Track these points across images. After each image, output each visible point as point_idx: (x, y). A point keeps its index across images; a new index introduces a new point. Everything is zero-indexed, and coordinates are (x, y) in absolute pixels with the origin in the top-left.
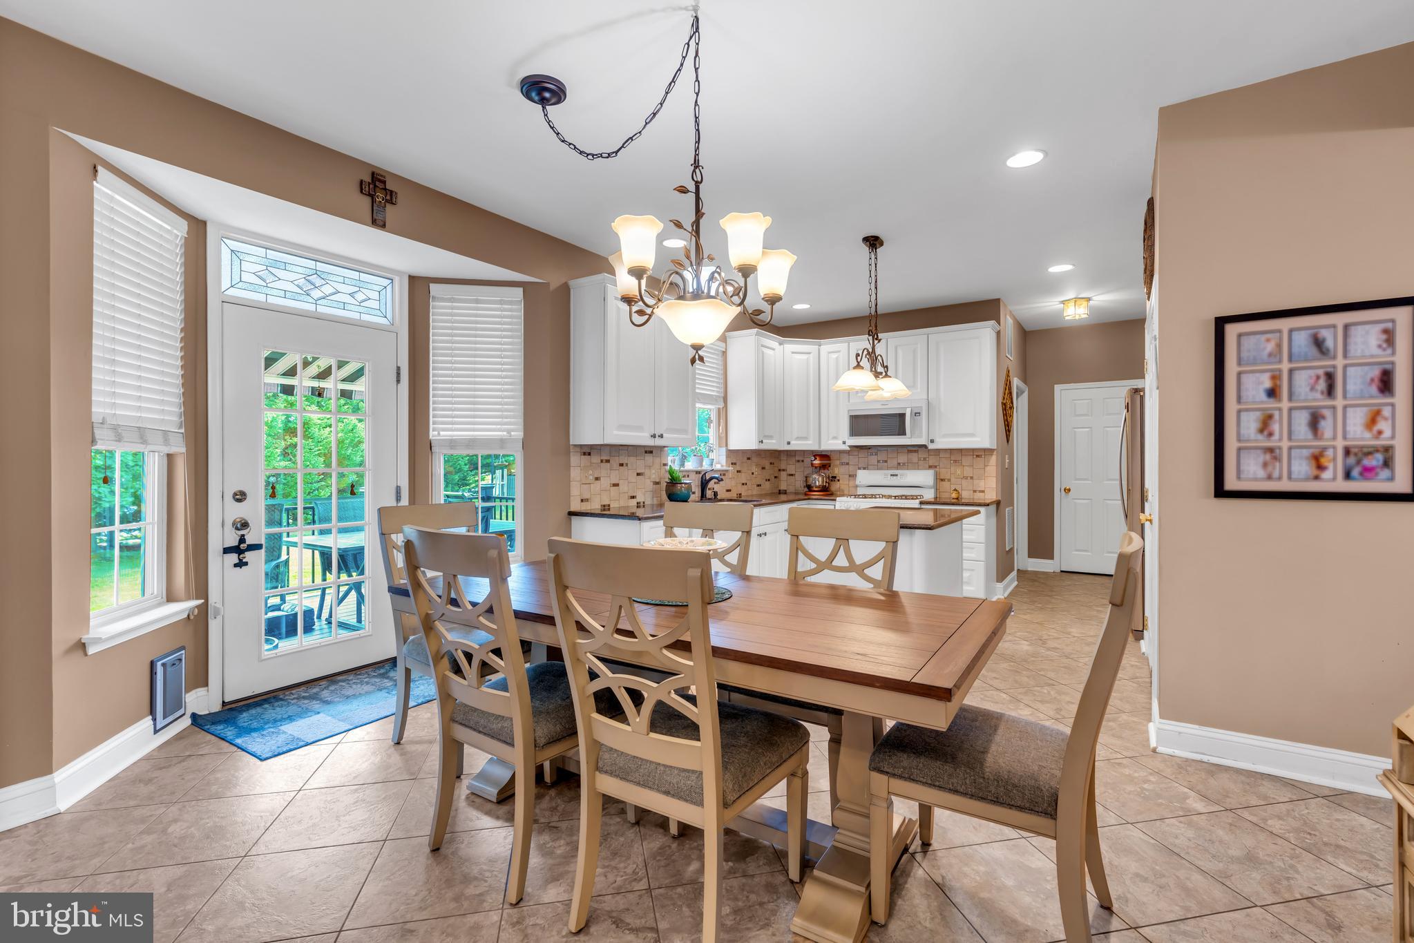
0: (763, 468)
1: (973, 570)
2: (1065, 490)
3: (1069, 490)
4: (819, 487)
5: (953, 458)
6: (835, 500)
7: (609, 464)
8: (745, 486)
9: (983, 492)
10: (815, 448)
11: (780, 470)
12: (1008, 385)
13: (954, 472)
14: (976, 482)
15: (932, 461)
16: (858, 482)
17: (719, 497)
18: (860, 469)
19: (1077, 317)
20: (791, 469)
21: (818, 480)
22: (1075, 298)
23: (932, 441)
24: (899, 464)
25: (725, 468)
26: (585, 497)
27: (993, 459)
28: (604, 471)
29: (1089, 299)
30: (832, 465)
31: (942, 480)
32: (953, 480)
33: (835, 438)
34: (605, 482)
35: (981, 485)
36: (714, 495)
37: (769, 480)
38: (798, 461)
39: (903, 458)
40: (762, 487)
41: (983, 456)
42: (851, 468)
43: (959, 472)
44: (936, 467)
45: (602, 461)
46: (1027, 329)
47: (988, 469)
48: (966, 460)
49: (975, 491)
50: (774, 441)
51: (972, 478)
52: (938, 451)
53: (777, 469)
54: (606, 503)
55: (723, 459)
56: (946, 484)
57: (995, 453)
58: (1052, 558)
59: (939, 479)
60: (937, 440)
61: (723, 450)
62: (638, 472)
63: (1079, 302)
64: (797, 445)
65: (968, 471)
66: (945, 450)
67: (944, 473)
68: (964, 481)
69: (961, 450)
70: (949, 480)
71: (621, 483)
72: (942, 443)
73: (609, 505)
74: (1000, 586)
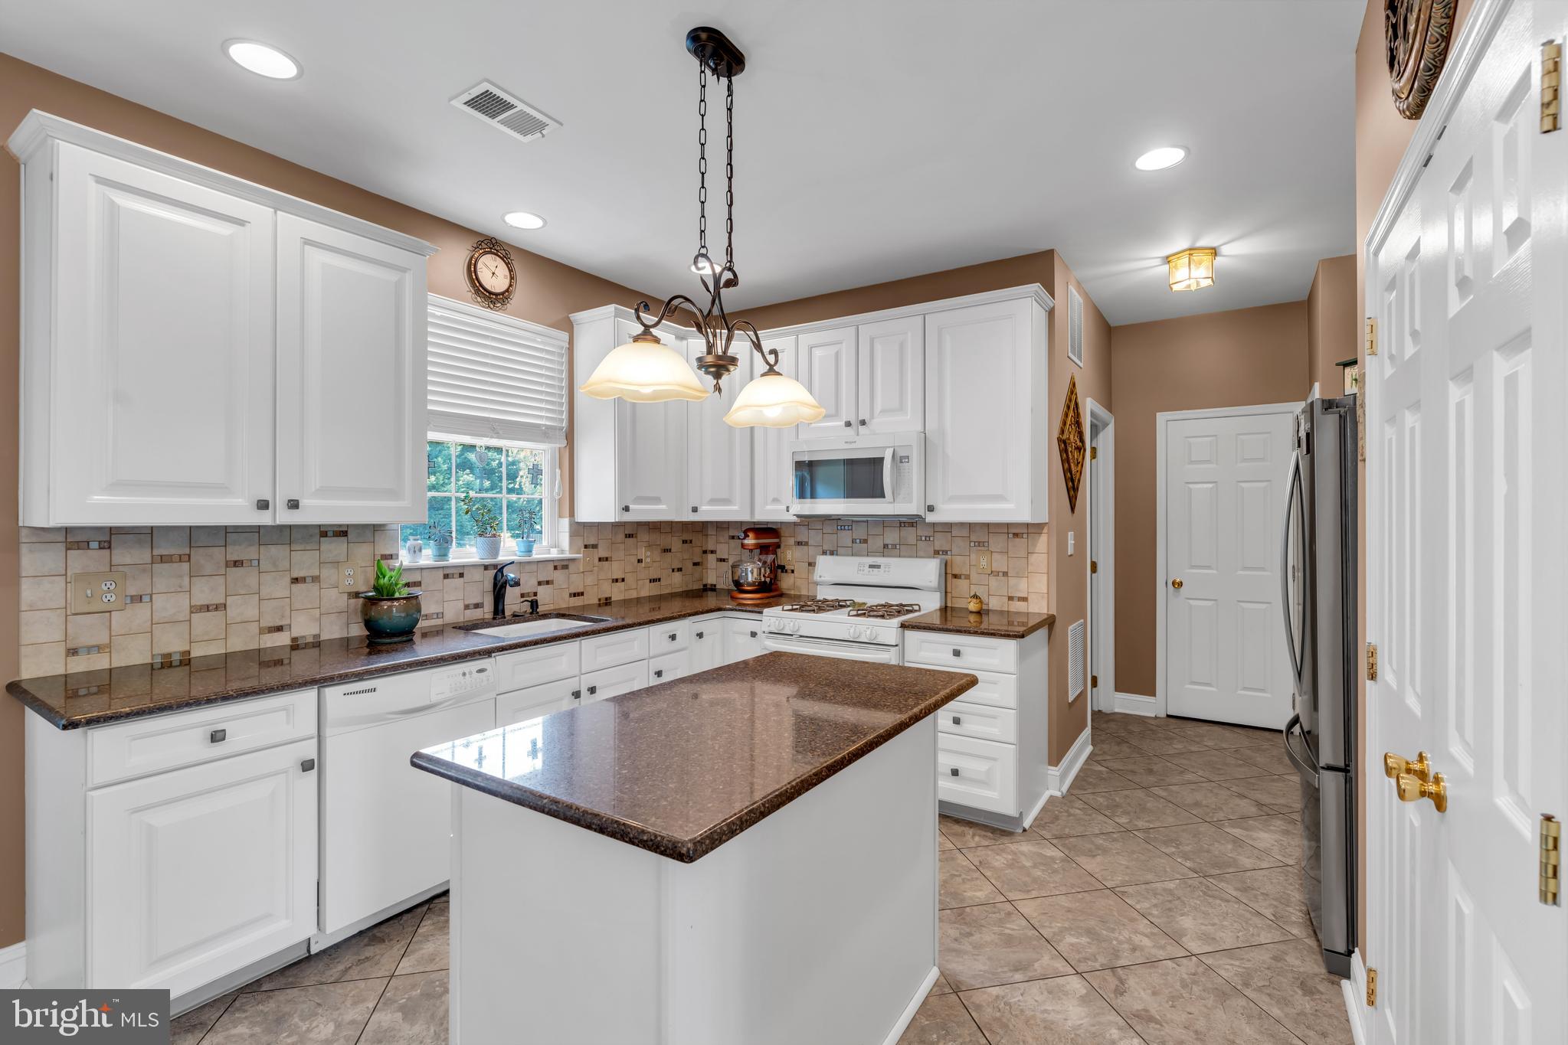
0: (667, 550)
1: (994, 759)
2: (1174, 583)
3: (1181, 584)
4: (753, 584)
5: (973, 538)
6: (761, 613)
7: (185, 565)
8: (620, 584)
9: (1025, 599)
10: (745, 517)
11: (705, 552)
12: (1072, 408)
13: (974, 562)
14: (1012, 581)
15: (940, 542)
16: (816, 578)
17: (541, 609)
18: (824, 553)
19: (1194, 287)
20: (723, 551)
21: (751, 572)
22: (1190, 249)
23: (931, 509)
24: (885, 546)
25: (567, 555)
27: (1042, 542)
29: (1215, 252)
30: (782, 546)
31: (955, 576)
32: (974, 576)
33: (776, 500)
35: (1021, 587)
36: (532, 607)
37: (680, 570)
38: (733, 537)
39: (892, 537)
40: (663, 582)
41: (1025, 536)
42: (811, 550)
43: (984, 562)
44: (945, 552)
46: (1113, 323)
47: (1033, 558)
48: (997, 543)
49: (1011, 598)
50: (664, 507)
51: (1005, 574)
52: (948, 527)
53: (698, 550)
55: (565, 540)
56: (962, 584)
57: (1045, 530)
58: (1152, 692)
59: (949, 575)
60: (940, 506)
61: (565, 523)
62: (295, 575)
63: (1196, 257)
64: (709, 513)
65: (1000, 563)
66: (962, 525)
67: (959, 564)
68: (993, 582)
69: (987, 526)
70: (968, 577)
71: (230, 601)
72: (947, 513)
74: (1054, 772)
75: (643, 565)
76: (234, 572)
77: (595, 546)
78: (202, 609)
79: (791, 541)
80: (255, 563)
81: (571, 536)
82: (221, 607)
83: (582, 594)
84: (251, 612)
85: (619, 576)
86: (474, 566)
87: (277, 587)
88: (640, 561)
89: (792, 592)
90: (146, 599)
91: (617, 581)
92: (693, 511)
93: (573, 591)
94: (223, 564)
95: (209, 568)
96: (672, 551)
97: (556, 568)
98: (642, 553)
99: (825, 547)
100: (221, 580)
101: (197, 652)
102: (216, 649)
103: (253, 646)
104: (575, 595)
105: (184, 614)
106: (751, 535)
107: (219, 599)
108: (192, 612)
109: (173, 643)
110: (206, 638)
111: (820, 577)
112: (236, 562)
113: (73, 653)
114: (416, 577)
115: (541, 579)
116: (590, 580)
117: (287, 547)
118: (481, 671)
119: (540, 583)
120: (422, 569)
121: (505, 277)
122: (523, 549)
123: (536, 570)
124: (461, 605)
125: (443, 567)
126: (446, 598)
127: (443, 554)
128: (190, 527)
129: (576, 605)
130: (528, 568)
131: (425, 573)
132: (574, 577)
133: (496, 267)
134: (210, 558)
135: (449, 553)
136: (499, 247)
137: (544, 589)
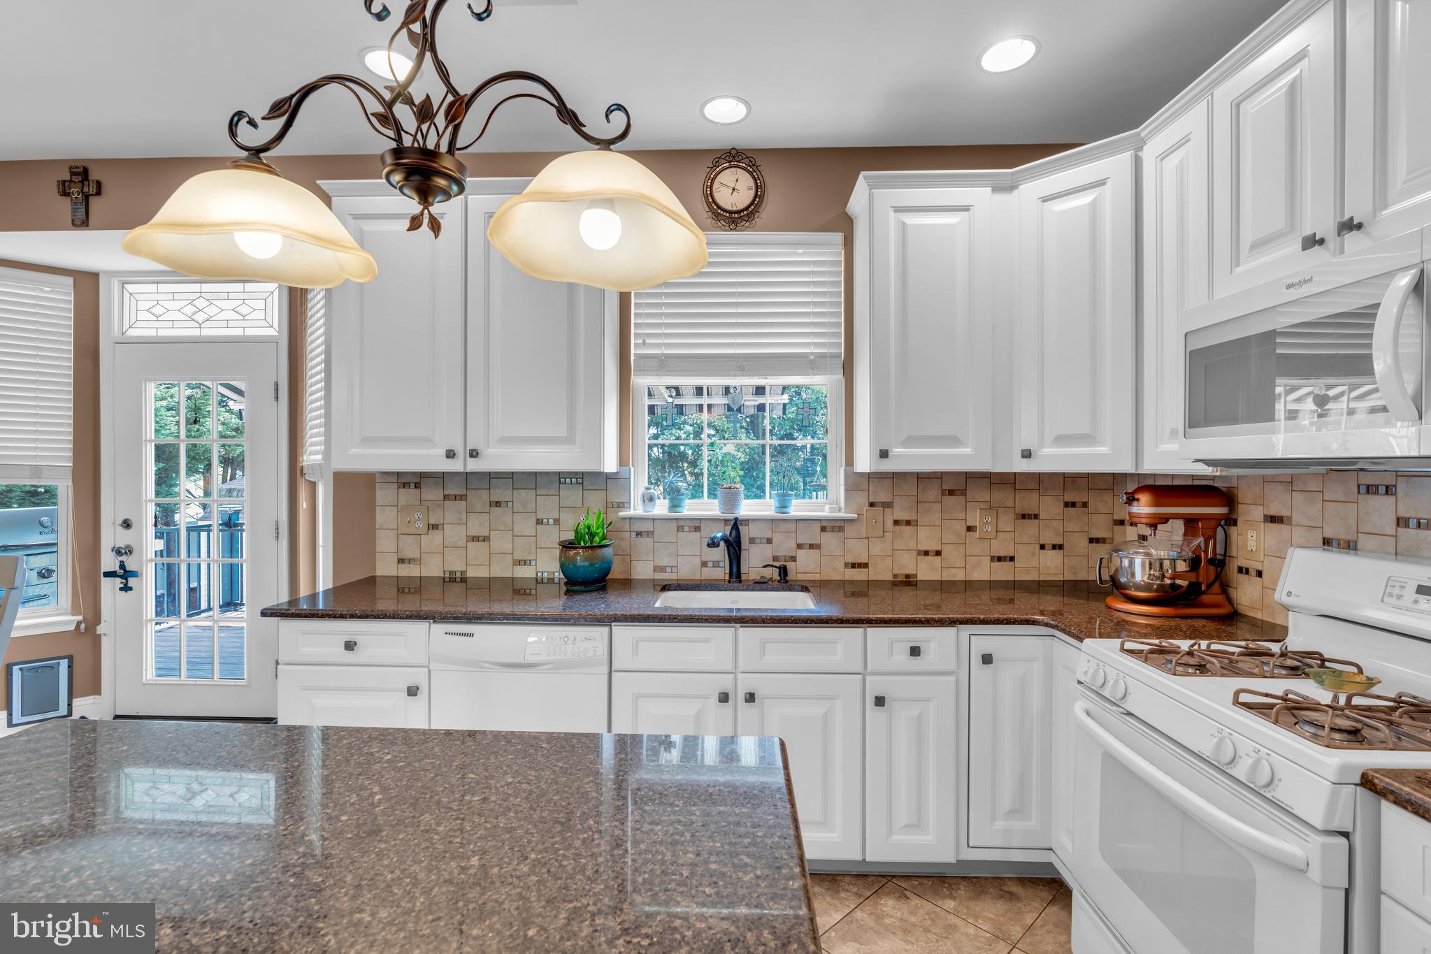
0: (1029, 516)
8: (933, 559)
10: (1123, 466)
17: (791, 578)
21: (1145, 565)
25: (843, 515)
36: (781, 574)
37: (1058, 547)
40: (1021, 563)
45: (446, 497)
55: (840, 495)
71: (494, 535)
73: (463, 573)
75: (977, 534)
76: (494, 509)
77: (887, 505)
78: (475, 539)
79: (1258, 513)
80: (510, 504)
81: (846, 490)
82: (486, 539)
83: (866, 565)
84: (508, 547)
85: (933, 547)
86: (714, 520)
87: (526, 526)
88: (969, 529)
89: (1259, 615)
90: (440, 527)
91: (926, 553)
92: (1023, 457)
93: (851, 560)
94: (488, 505)
95: (478, 507)
96: (1041, 517)
97: (823, 529)
98: (974, 518)
99: (1329, 533)
100: (486, 516)
101: (471, 573)
102: (482, 573)
103: (508, 574)
104: (853, 566)
105: (462, 543)
106: (1144, 498)
107: (485, 533)
108: (467, 541)
109: (457, 566)
110: (477, 563)
111: (1289, 594)
112: (497, 502)
113: (401, 561)
114: (648, 527)
115: (801, 541)
116: (878, 548)
119: (799, 546)
120: (654, 519)
121: (749, 188)
122: (778, 505)
123: (794, 530)
124: (697, 561)
125: (677, 519)
126: (681, 551)
127: (675, 506)
129: (855, 578)
130: (783, 526)
131: (657, 523)
132: (851, 543)
133: (737, 180)
134: (479, 499)
135: (682, 505)
136: (741, 158)
137: (801, 554)
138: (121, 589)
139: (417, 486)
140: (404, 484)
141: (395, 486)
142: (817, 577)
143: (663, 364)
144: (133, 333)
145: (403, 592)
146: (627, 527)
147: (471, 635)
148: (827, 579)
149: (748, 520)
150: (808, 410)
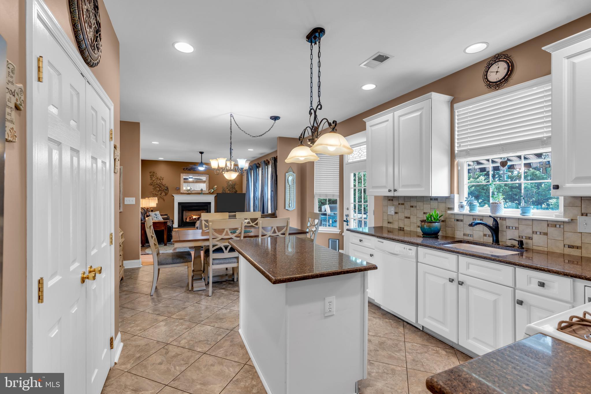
7: (403, 206)
26: (390, 221)
28: (401, 208)
34: (401, 215)
45: (399, 204)
54: (402, 226)
62: (424, 212)
71: (411, 217)
73: (403, 228)
76: (411, 208)
78: (406, 217)
82: (409, 218)
90: (398, 213)
93: (568, 244)
94: (410, 206)
95: (407, 207)
97: (549, 225)
100: (409, 210)
102: (408, 229)
104: (570, 247)
105: (403, 218)
110: (407, 225)
112: (412, 206)
113: (388, 223)
114: (461, 218)
115: (535, 230)
117: (422, 203)
118: (410, 249)
119: (535, 233)
120: (463, 215)
122: (521, 212)
123: (531, 224)
127: (472, 210)
128: (404, 196)
131: (465, 216)
132: (567, 234)
133: (498, 67)
134: (407, 205)
135: (475, 209)
136: (500, 57)
137: (535, 236)
138: (347, 225)
139: (392, 200)
140: (389, 199)
141: (387, 200)
142: (546, 249)
143: (468, 153)
144: (349, 161)
145: (389, 232)
146: (453, 217)
147: (383, 243)
148: (552, 251)
149: (506, 218)
150: (545, 165)
